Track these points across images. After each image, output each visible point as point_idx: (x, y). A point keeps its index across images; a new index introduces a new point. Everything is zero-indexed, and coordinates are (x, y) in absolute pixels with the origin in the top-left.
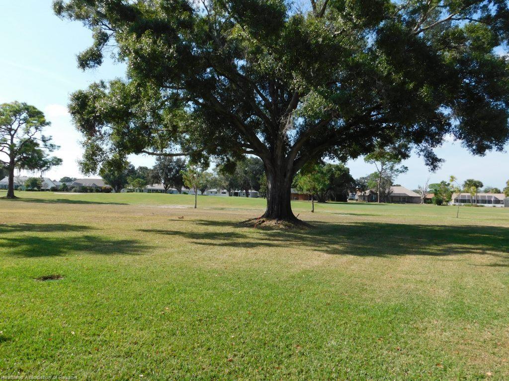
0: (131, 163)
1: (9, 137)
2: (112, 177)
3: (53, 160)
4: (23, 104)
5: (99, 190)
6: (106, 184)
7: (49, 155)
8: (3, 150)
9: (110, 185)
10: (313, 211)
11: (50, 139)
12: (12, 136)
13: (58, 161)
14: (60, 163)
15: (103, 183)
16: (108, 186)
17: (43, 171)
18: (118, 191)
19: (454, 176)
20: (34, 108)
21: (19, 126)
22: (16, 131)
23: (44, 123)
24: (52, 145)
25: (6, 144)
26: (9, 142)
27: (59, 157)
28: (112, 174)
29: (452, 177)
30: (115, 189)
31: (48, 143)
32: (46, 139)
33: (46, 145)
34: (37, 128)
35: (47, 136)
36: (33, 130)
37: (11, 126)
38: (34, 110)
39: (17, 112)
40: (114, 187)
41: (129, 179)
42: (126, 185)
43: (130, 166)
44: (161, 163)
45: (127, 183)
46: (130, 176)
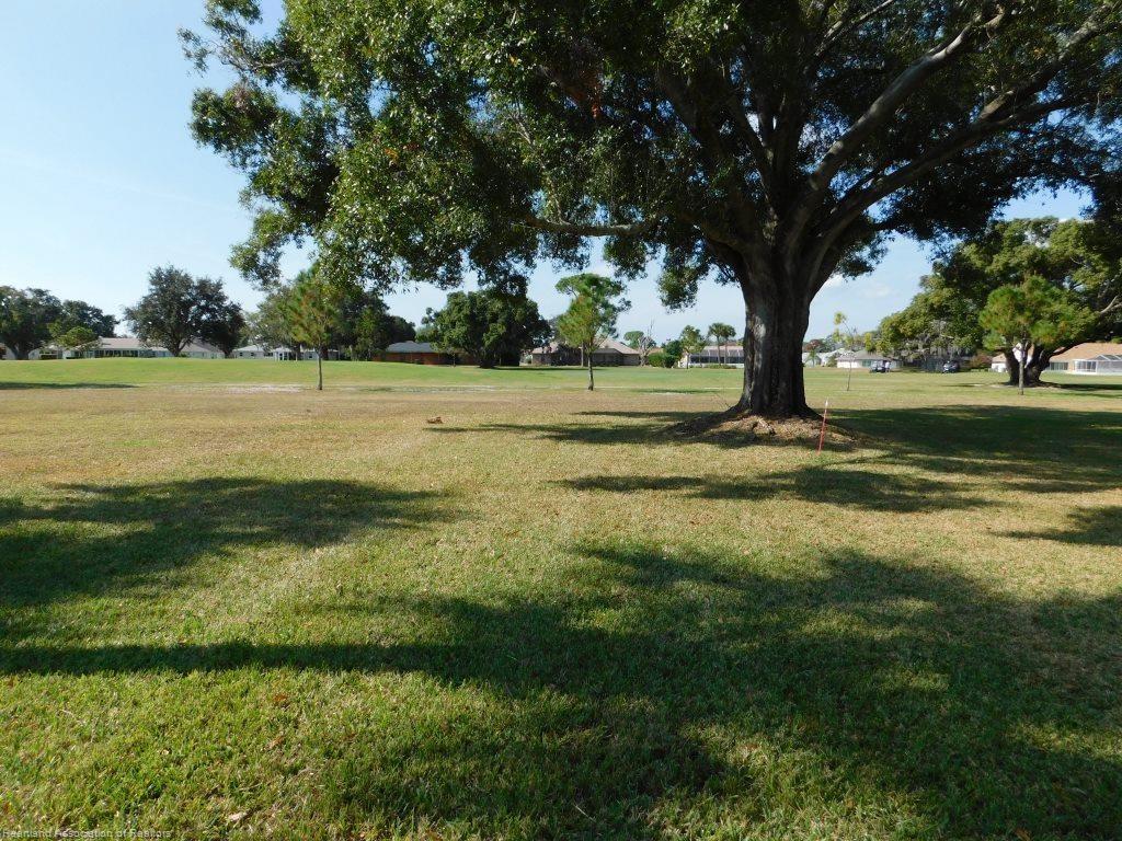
0: (51, 294)
10: (591, 388)
18: (22, 355)
19: (844, 312)
29: (839, 315)
30: (15, 352)
40: (11, 346)
41: (52, 328)
42: (43, 342)
43: (49, 299)
44: (163, 290)
45: (48, 338)
46: (54, 321)
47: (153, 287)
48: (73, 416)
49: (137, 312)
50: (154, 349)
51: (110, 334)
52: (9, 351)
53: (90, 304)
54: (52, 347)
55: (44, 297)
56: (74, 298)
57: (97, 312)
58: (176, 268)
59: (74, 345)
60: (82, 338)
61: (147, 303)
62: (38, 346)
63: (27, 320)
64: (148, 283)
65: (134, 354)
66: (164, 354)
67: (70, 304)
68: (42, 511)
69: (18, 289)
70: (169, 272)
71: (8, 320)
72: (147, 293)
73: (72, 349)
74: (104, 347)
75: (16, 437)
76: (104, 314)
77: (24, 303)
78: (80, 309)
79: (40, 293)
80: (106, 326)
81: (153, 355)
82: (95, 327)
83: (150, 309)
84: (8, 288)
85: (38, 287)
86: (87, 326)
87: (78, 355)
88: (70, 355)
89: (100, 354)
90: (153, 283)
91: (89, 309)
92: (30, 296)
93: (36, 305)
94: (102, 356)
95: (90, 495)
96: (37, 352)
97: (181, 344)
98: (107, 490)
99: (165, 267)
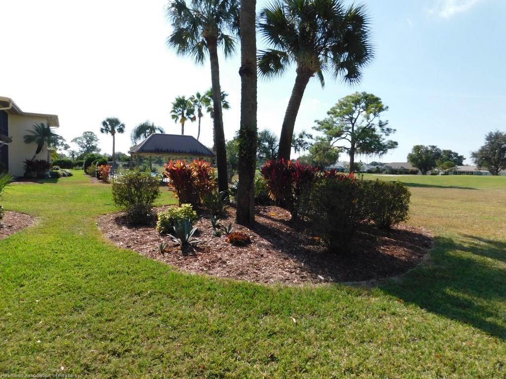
0: (438, 147)
1: (351, 126)
2: (419, 160)
3: (389, 144)
4: (362, 93)
5: (406, 172)
6: (414, 166)
7: (385, 139)
8: (346, 138)
9: (417, 167)
11: (387, 124)
12: (353, 124)
13: (393, 145)
14: (396, 146)
15: (411, 165)
16: (415, 169)
17: (381, 154)
18: (424, 173)
20: (372, 95)
21: (359, 114)
22: (356, 119)
23: (381, 109)
24: (388, 130)
25: (348, 131)
26: (350, 130)
27: (394, 141)
28: (420, 158)
30: (422, 171)
31: (385, 128)
32: (383, 124)
33: (383, 130)
34: (375, 114)
35: (384, 121)
36: (372, 116)
37: (352, 115)
38: (373, 97)
39: (357, 102)
40: (421, 169)
41: (437, 162)
42: (433, 168)
43: (437, 150)
44: (492, 143)
45: (435, 166)
46: (438, 159)
47: (487, 142)
48: (455, 201)
49: (477, 154)
50: (482, 171)
51: (461, 164)
52: (420, 171)
53: (453, 151)
54: (436, 170)
55: (435, 149)
56: (446, 149)
57: (456, 154)
58: (500, 131)
59: (445, 169)
60: (449, 166)
61: (483, 150)
62: (431, 169)
63: (428, 158)
64: (485, 140)
65: (472, 173)
66: (486, 174)
67: (445, 151)
68: (463, 247)
69: (426, 146)
70: (496, 134)
71: (421, 159)
72: (483, 145)
73: (445, 171)
74: (459, 170)
75: (434, 209)
76: (459, 155)
77: (427, 151)
78: (449, 153)
79: (433, 147)
80: (459, 160)
81: (481, 174)
82: (455, 161)
83: (484, 152)
84: (422, 146)
85: (433, 145)
86: (452, 161)
87: (446, 174)
88: (442, 173)
89: (456, 173)
90: (487, 140)
91: (452, 153)
92: (429, 149)
93: (432, 152)
94: (456, 174)
95: (482, 243)
96: (430, 172)
97: (499, 169)
98: (490, 242)
99: (494, 131)
